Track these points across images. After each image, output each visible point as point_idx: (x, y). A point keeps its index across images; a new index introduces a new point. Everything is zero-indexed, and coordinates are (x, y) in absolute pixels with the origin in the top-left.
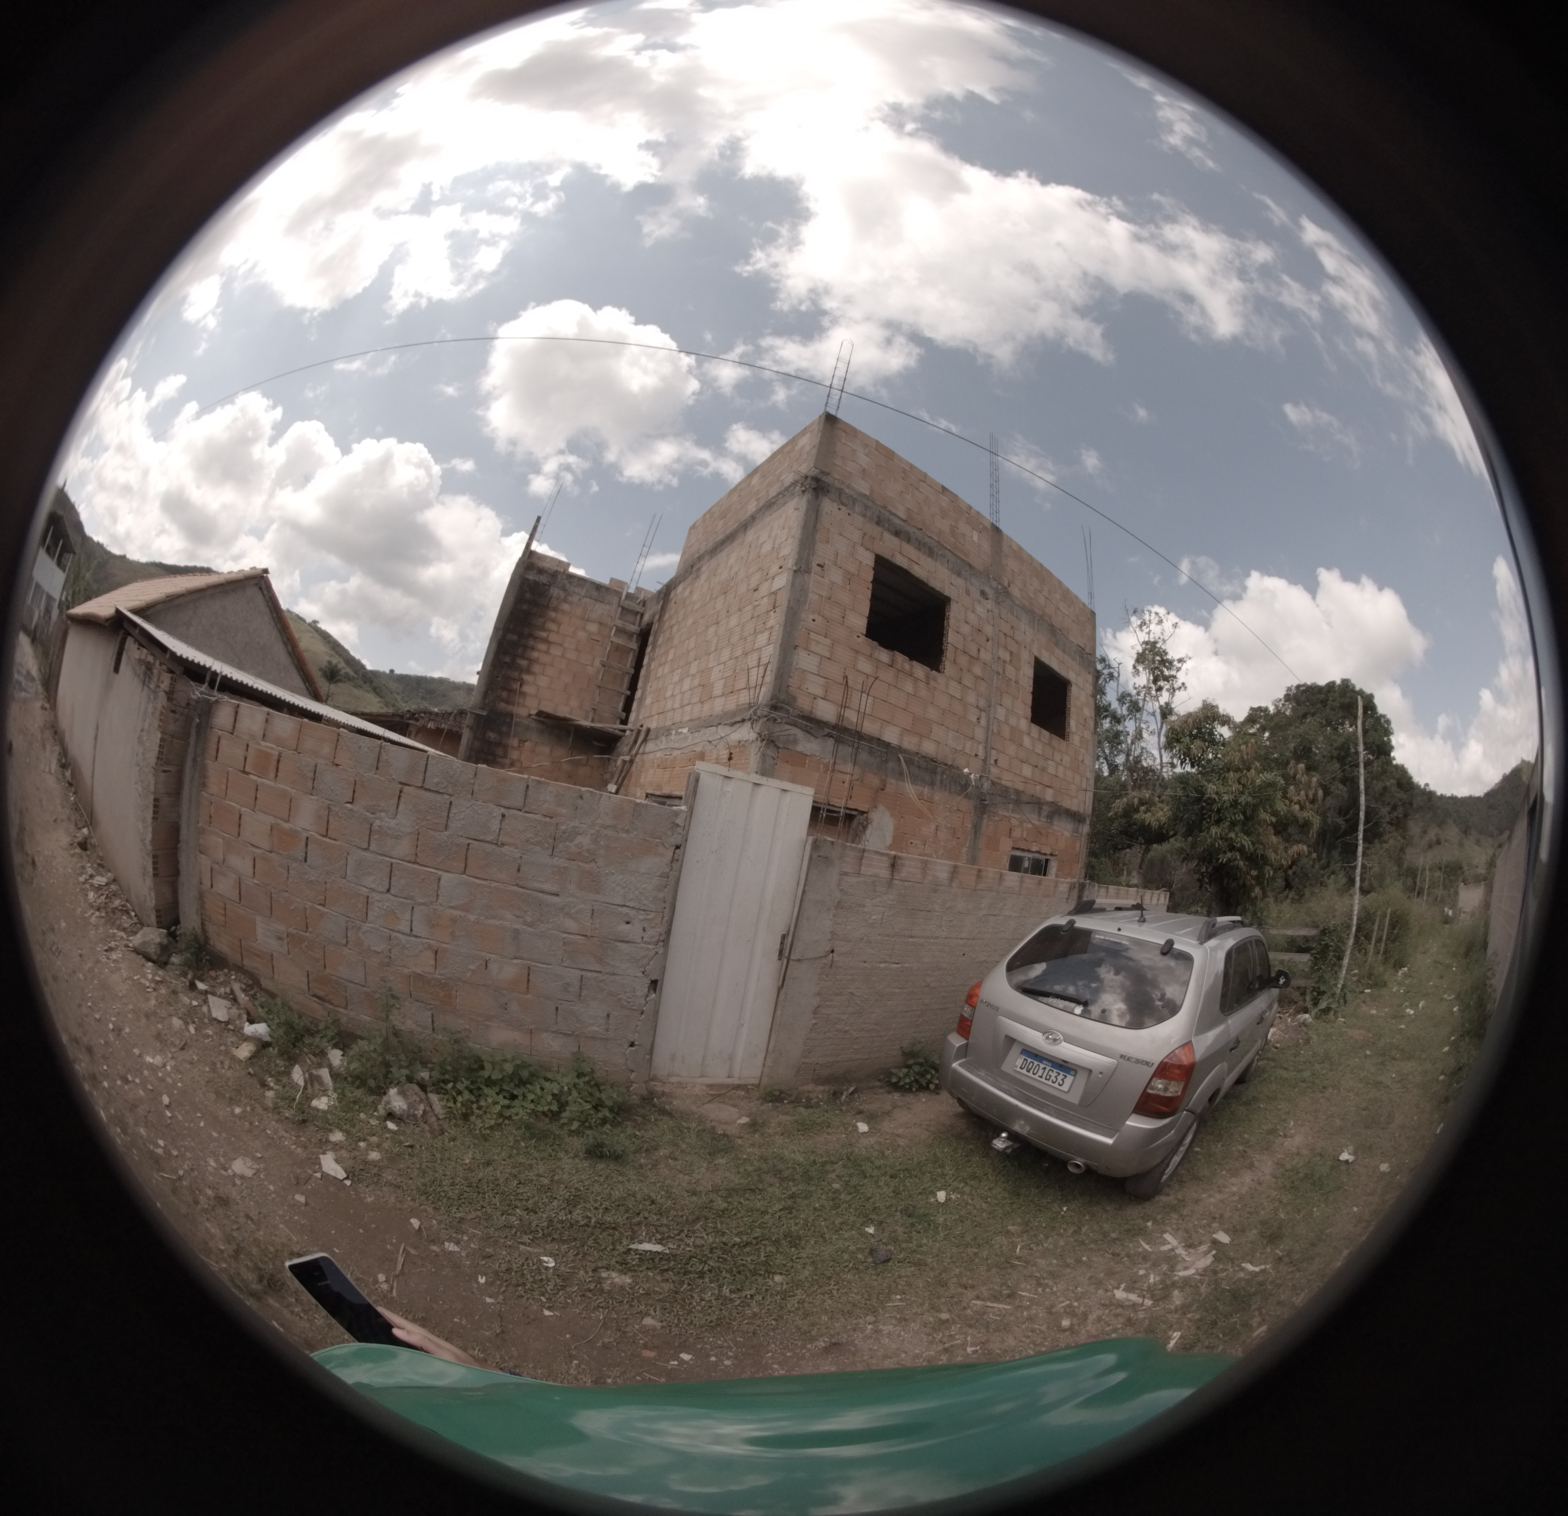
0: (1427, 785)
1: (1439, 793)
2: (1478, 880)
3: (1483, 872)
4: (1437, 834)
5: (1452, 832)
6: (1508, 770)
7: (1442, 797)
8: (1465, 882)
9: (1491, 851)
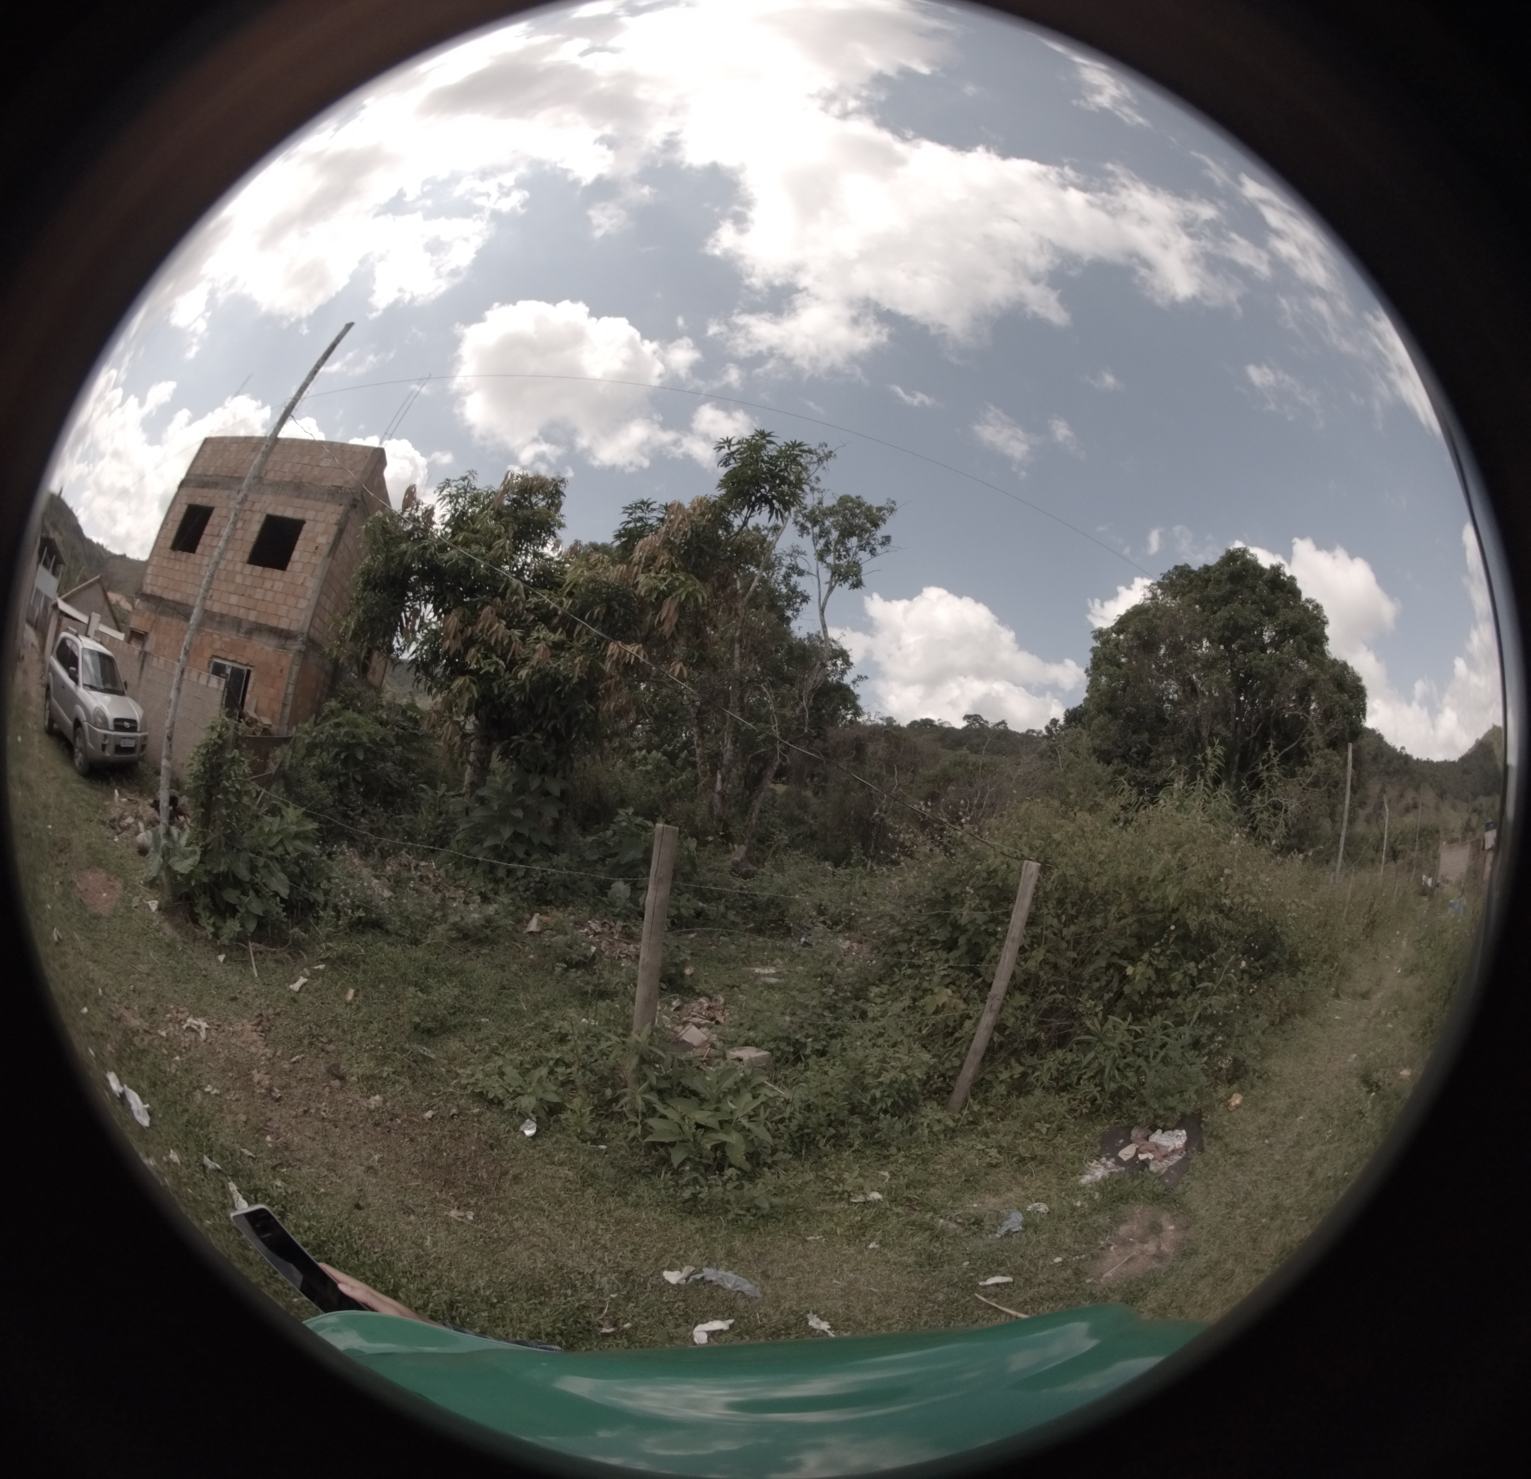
1: (1415, 757)
4: (1414, 798)
5: (1428, 796)
6: (1480, 736)
7: (1418, 761)
8: (1445, 843)
9: (1466, 816)
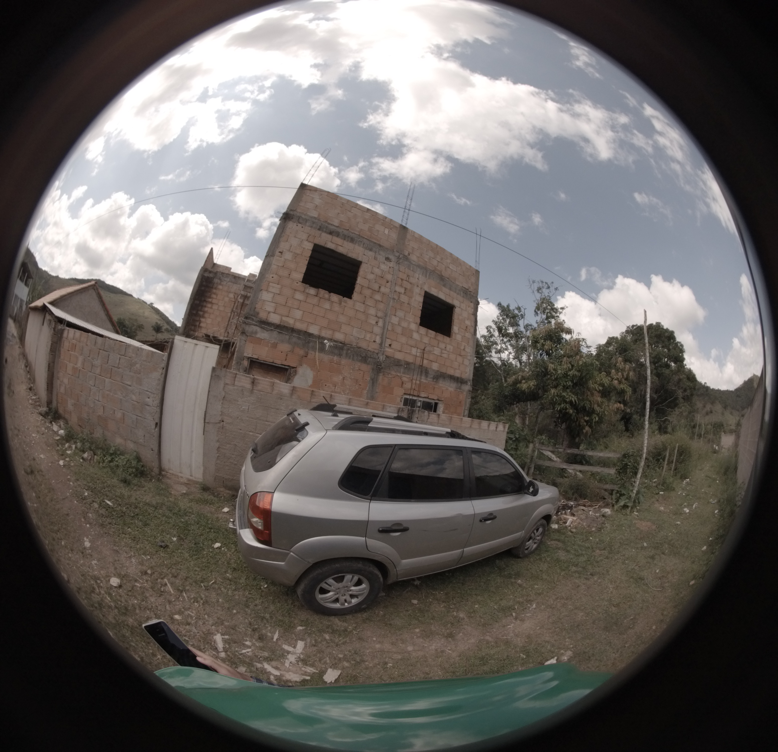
0: (706, 383)
1: (711, 388)
2: (731, 432)
3: (734, 428)
6: (746, 379)
7: (713, 390)
8: (725, 432)
9: (737, 418)
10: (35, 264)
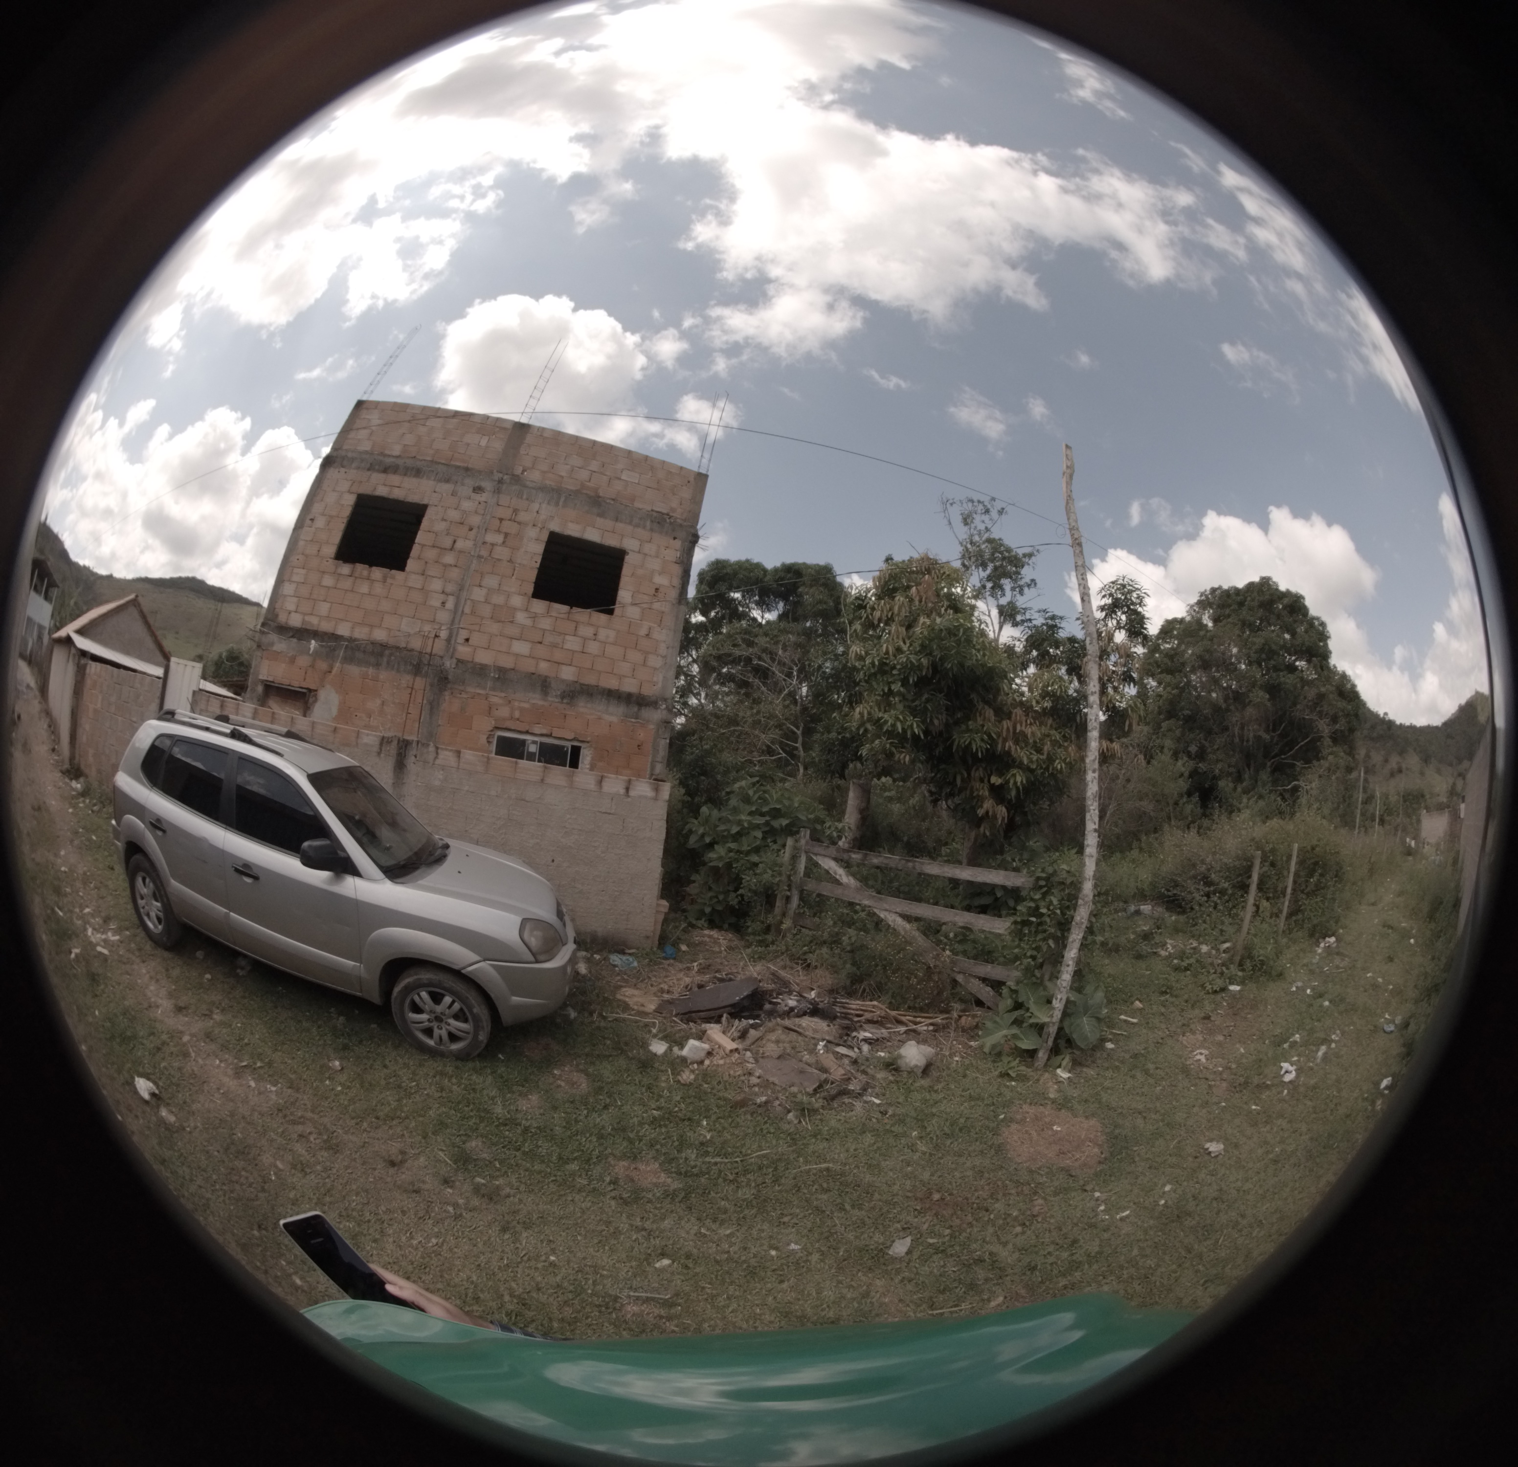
0: (1386, 714)
1: (1398, 723)
2: (1440, 808)
3: (1445, 801)
4: (1398, 763)
5: (1413, 760)
6: (1463, 701)
7: (1401, 726)
8: (1428, 809)
9: (1451, 781)
10: (63, 554)
